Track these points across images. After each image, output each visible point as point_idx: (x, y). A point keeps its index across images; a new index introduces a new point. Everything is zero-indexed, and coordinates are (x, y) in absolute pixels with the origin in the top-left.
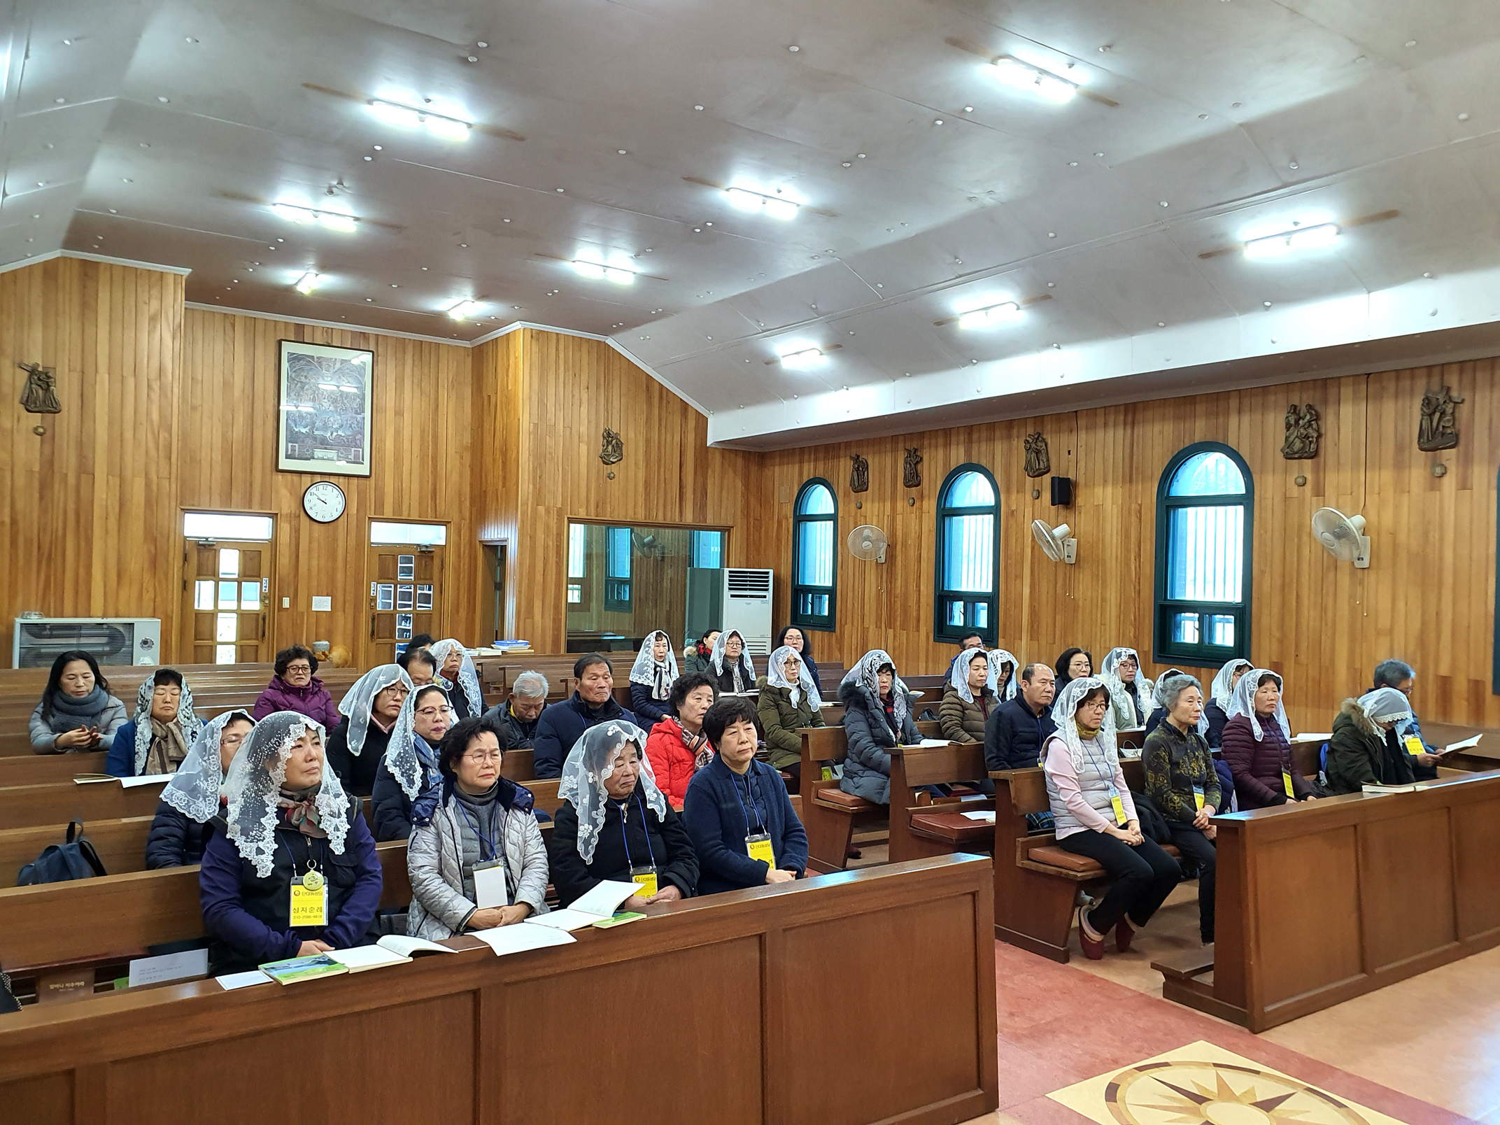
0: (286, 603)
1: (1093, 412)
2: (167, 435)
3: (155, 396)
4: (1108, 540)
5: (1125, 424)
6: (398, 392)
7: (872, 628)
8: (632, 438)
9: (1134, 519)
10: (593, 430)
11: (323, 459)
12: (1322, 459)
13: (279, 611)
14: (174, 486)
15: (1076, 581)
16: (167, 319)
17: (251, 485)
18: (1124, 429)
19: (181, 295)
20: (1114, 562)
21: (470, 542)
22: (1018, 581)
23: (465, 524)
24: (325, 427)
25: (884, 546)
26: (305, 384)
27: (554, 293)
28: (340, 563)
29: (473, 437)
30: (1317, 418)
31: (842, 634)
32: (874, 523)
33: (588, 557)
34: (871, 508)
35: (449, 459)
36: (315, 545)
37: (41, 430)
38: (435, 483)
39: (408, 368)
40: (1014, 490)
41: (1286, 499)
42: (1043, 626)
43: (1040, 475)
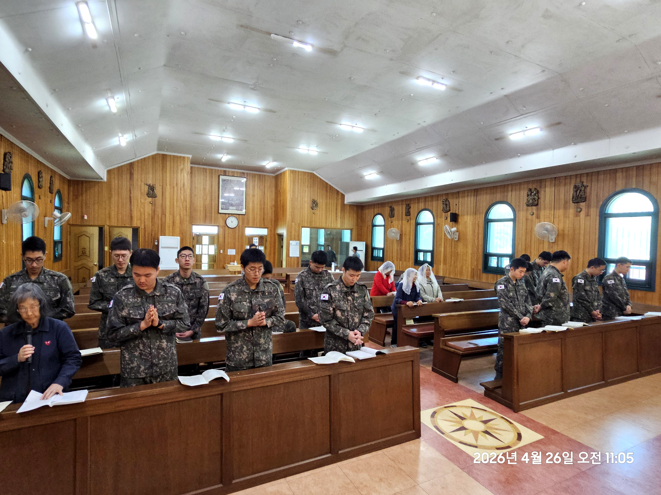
0: (222, 251)
1: (464, 192)
3: (182, 192)
4: (468, 234)
5: (474, 195)
6: (253, 190)
8: (322, 202)
9: (477, 226)
10: (309, 199)
11: (232, 209)
13: (220, 254)
14: (188, 218)
15: (458, 247)
16: (185, 170)
17: (211, 217)
18: (474, 197)
19: (189, 163)
20: (470, 240)
21: (274, 234)
22: (440, 246)
23: (272, 228)
24: (232, 200)
25: (399, 235)
26: (227, 187)
27: (296, 159)
28: (237, 240)
32: (396, 227)
33: (311, 238)
34: (395, 223)
35: (268, 209)
36: (229, 234)
37: (152, 202)
38: (264, 216)
39: (256, 182)
40: (439, 217)
41: (527, 220)
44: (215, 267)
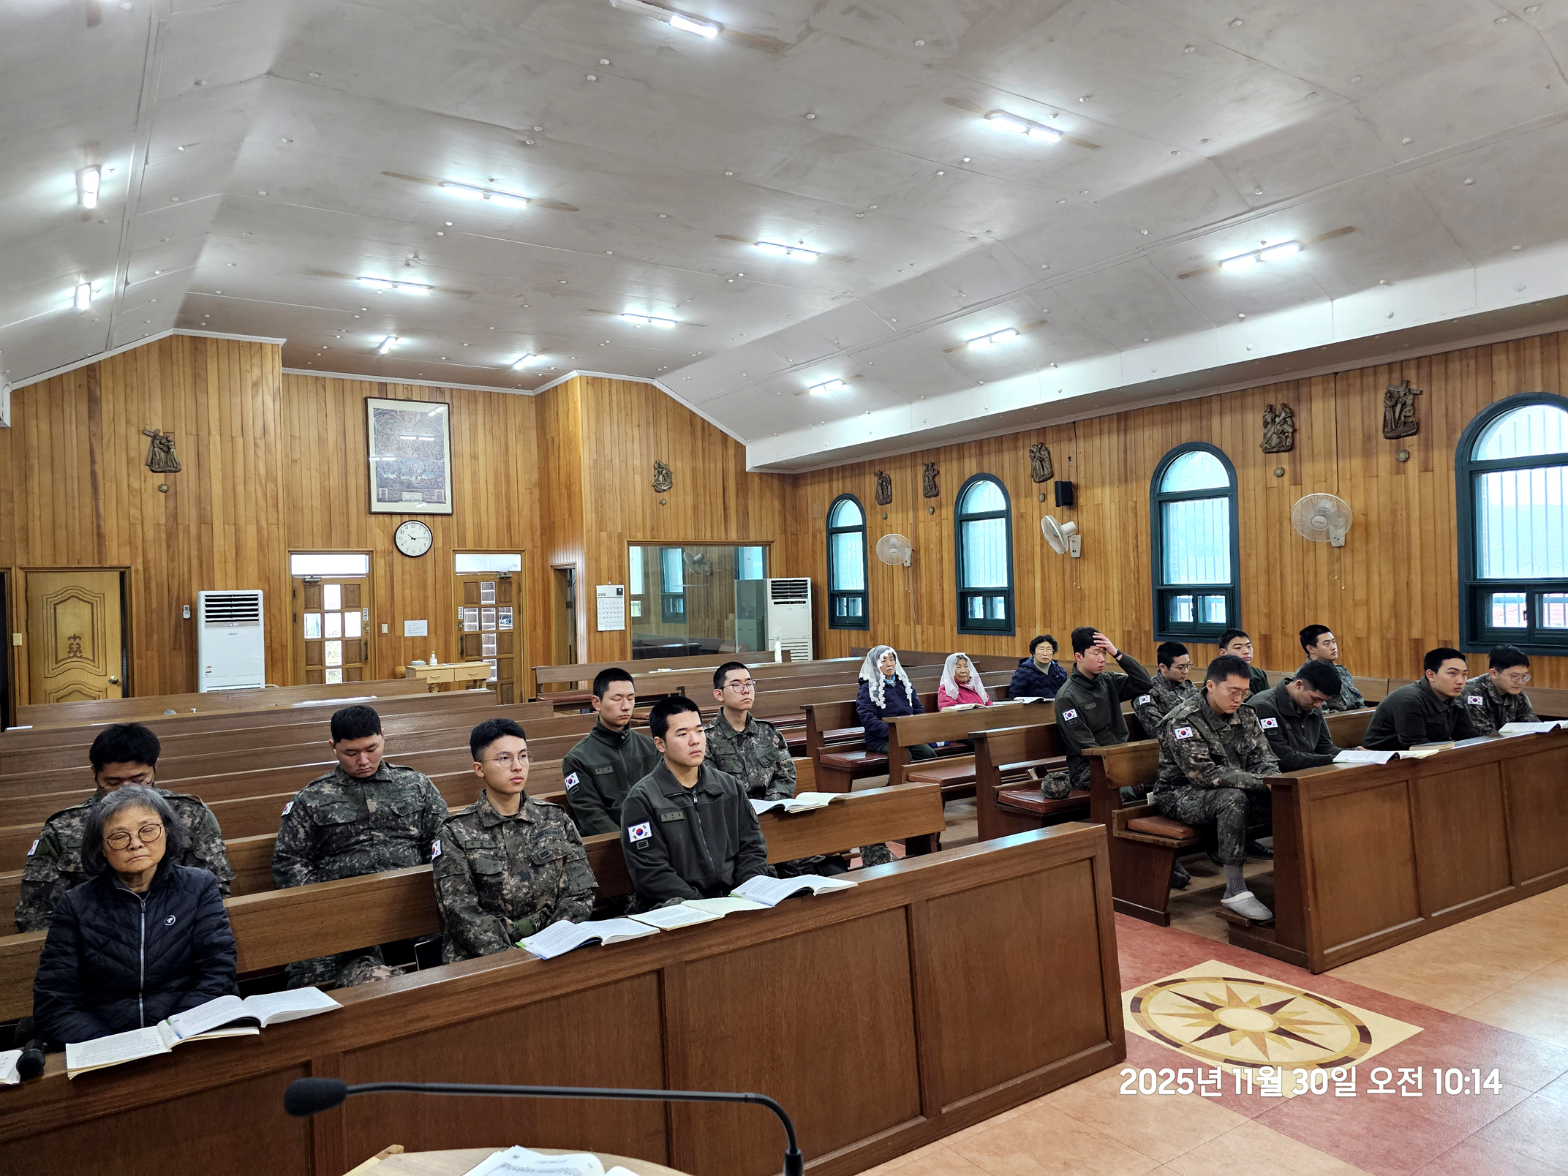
0: (385, 629)
1: (1089, 422)
2: (273, 486)
3: (261, 453)
4: (1108, 538)
5: (1118, 431)
6: (472, 438)
7: (902, 625)
8: (681, 468)
9: (1130, 515)
10: (645, 462)
11: (410, 501)
12: (1298, 451)
13: (379, 636)
14: (282, 531)
15: (1082, 574)
16: (268, 384)
17: (348, 526)
18: (1118, 435)
19: (278, 361)
20: (1114, 554)
21: (544, 569)
22: (1030, 576)
23: (538, 551)
24: (411, 472)
25: (908, 552)
26: (391, 435)
27: (606, 344)
28: (430, 592)
29: (540, 474)
30: (1292, 415)
31: (875, 631)
32: (899, 530)
33: (646, 575)
34: (896, 518)
35: (520, 495)
36: (407, 577)
37: (165, 488)
38: (509, 517)
39: (480, 420)
40: (1022, 494)
41: (1267, 489)
42: (1055, 615)
43: (1045, 480)
44: (367, 671)
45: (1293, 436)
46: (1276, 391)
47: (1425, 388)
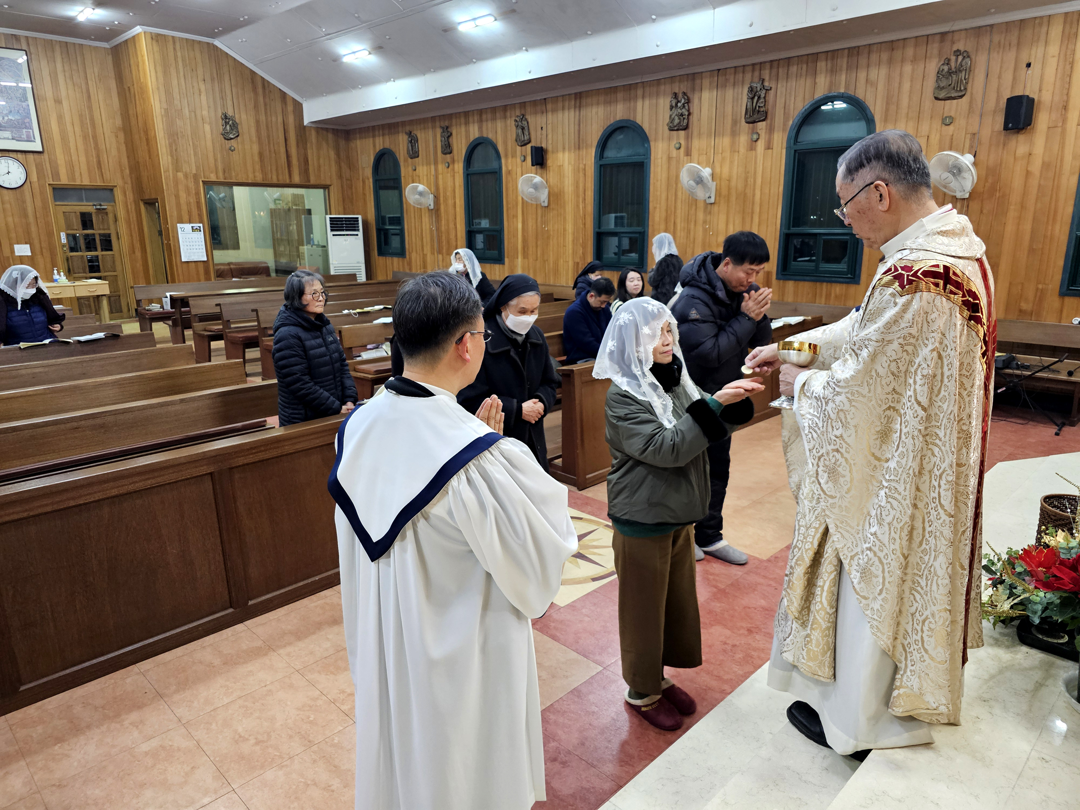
1: (556, 99)
7: (429, 254)
9: (581, 174)
10: (213, 113)
12: (690, 129)
15: (549, 219)
18: (575, 111)
20: (570, 204)
22: (515, 218)
25: (432, 198)
27: (156, 2)
29: (122, 120)
30: (688, 101)
31: (410, 258)
32: (424, 180)
34: (422, 169)
35: (106, 138)
40: (510, 156)
41: (669, 158)
42: (531, 249)
43: (525, 145)
45: (688, 118)
46: (680, 81)
47: (773, 86)
